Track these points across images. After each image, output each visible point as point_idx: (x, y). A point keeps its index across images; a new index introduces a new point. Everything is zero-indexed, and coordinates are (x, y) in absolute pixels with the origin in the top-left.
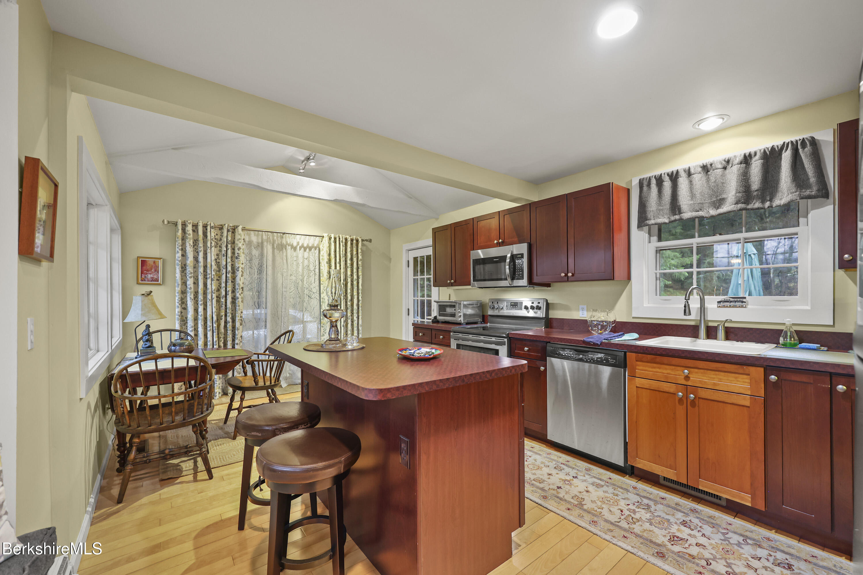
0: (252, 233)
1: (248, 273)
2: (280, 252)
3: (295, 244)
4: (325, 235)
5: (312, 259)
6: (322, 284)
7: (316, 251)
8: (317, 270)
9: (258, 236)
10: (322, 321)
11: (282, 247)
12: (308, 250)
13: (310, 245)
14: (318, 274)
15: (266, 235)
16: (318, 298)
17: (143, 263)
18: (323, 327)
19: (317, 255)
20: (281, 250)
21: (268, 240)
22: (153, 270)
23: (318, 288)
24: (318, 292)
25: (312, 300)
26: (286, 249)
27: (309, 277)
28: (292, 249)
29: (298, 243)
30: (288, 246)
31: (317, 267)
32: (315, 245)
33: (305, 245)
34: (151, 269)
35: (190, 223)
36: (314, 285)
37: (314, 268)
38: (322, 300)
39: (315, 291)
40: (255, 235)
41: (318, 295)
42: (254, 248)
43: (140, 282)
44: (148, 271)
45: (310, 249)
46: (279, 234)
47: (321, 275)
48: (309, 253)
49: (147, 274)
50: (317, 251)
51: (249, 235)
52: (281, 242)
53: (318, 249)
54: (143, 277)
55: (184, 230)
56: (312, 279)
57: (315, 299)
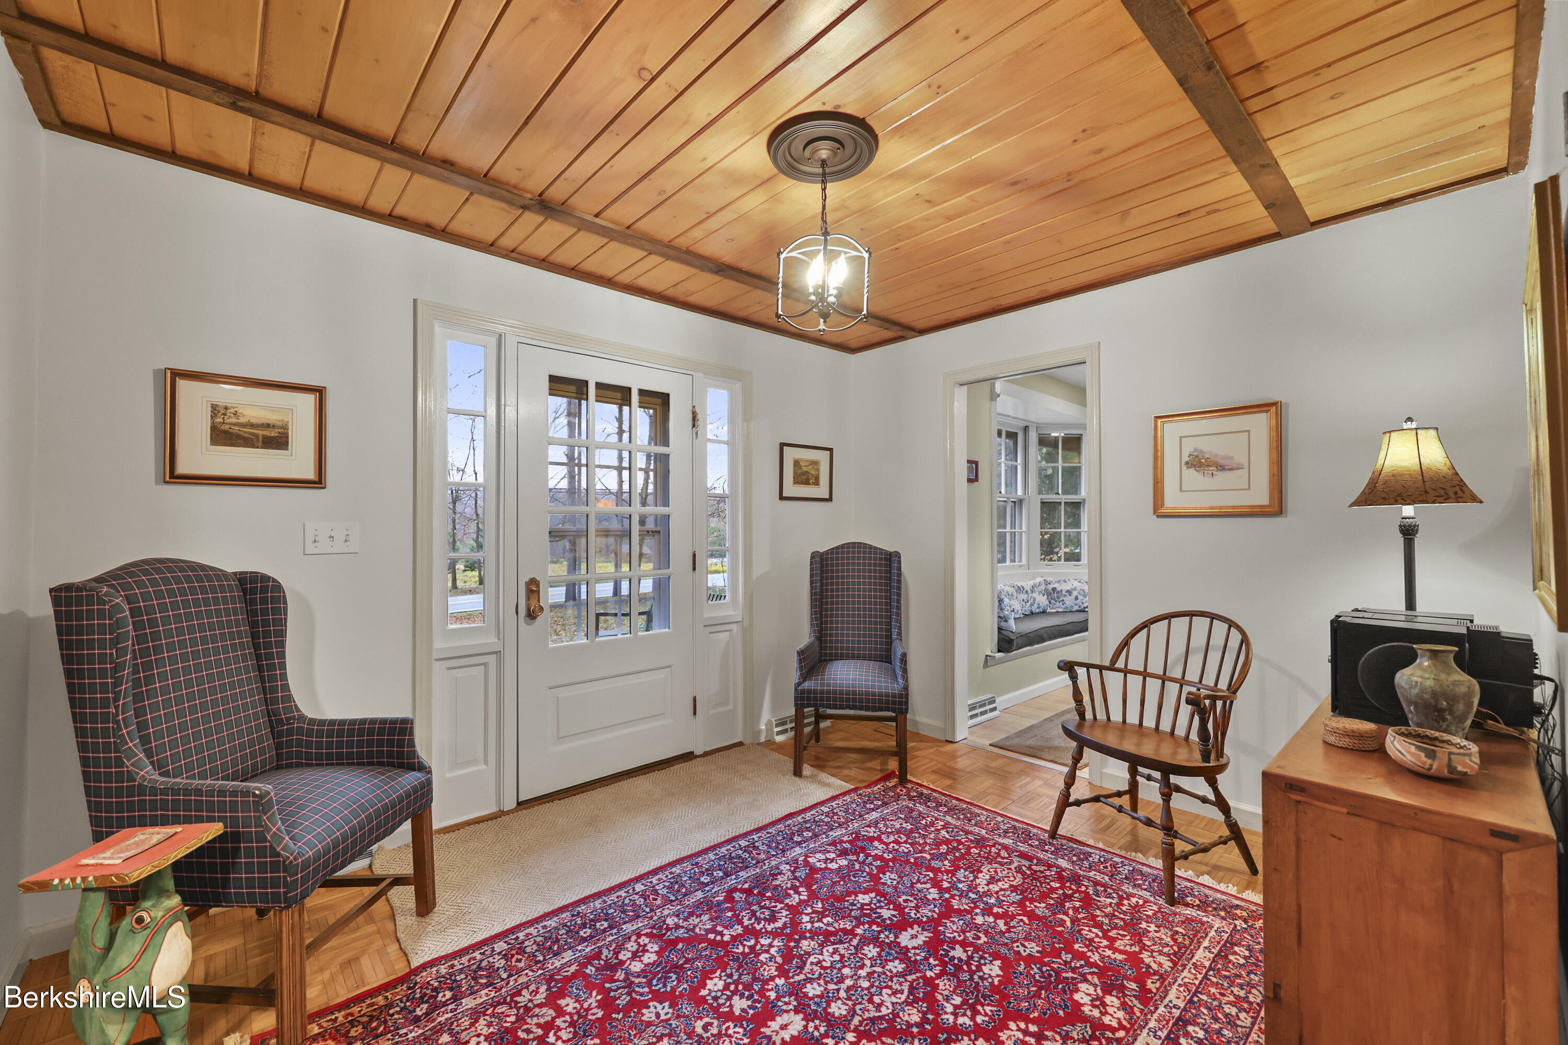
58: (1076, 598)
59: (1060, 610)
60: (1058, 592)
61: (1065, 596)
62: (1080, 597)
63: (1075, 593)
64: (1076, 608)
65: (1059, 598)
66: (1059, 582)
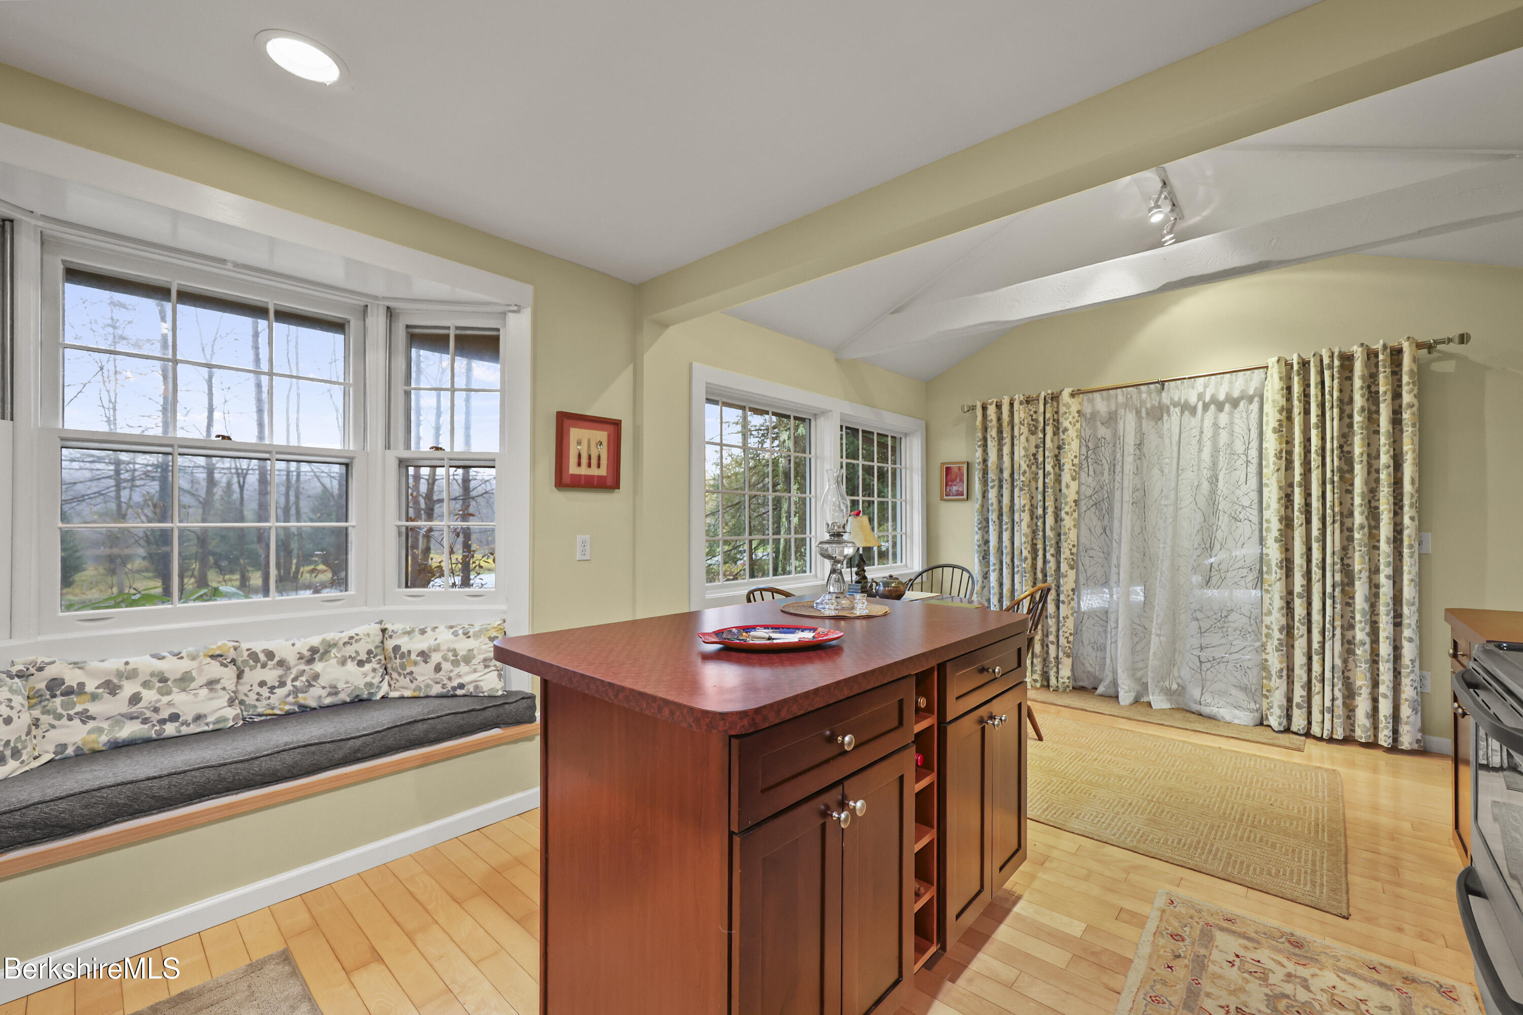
0: (1097, 395)
1: (1091, 473)
2: (1156, 423)
3: (1193, 400)
4: (1272, 361)
5: (1239, 427)
6: (1267, 485)
7: (1251, 407)
8: (1253, 453)
9: (1108, 399)
10: (1265, 576)
11: (1158, 413)
12: (1227, 407)
13: (1236, 394)
14: (1255, 461)
15: (1123, 395)
16: (1255, 519)
17: (948, 469)
18: (1268, 591)
19: (1254, 416)
20: (1159, 420)
21: (1126, 406)
22: (958, 480)
23: (1254, 496)
24: (1255, 506)
25: (1238, 524)
26: (1169, 415)
27: (1232, 469)
28: (1186, 413)
29: (1201, 396)
30: (1175, 407)
31: (1254, 444)
32: (1251, 392)
33: (1222, 397)
34: (956, 479)
35: (991, 404)
36: (1244, 488)
37: (1243, 448)
38: (1265, 525)
39: (1247, 504)
40: (1103, 400)
41: (1256, 512)
42: (1103, 424)
43: (945, 497)
44: (952, 481)
45: (1235, 403)
46: (1152, 386)
47: (1264, 463)
48: (1231, 414)
49: (951, 485)
50: (1255, 406)
51: (1091, 401)
52: (1159, 403)
53: (1256, 399)
54: (948, 490)
55: (985, 415)
56: (1240, 474)
57: (1247, 522)
58: (438, 668)
59: (407, 693)
60: (403, 656)
61: (415, 663)
62: (446, 666)
63: (436, 658)
64: (436, 690)
65: (403, 667)
66: (409, 633)
